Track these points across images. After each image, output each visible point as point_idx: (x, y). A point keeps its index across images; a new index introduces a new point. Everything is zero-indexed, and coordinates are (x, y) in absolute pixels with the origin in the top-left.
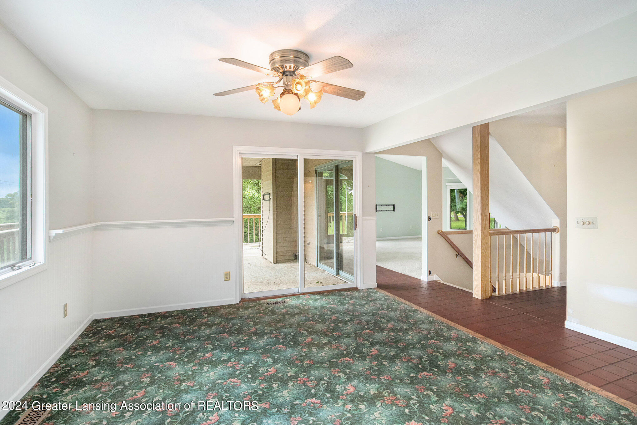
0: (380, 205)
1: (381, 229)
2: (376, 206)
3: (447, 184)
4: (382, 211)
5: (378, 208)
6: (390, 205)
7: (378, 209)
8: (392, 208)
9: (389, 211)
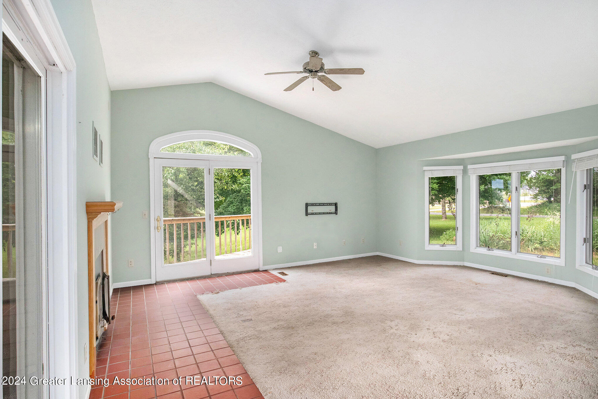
0: (313, 205)
1: (315, 244)
2: (307, 205)
3: (425, 168)
4: (316, 214)
5: (311, 209)
6: (330, 204)
7: (310, 211)
8: (333, 209)
9: (327, 213)
